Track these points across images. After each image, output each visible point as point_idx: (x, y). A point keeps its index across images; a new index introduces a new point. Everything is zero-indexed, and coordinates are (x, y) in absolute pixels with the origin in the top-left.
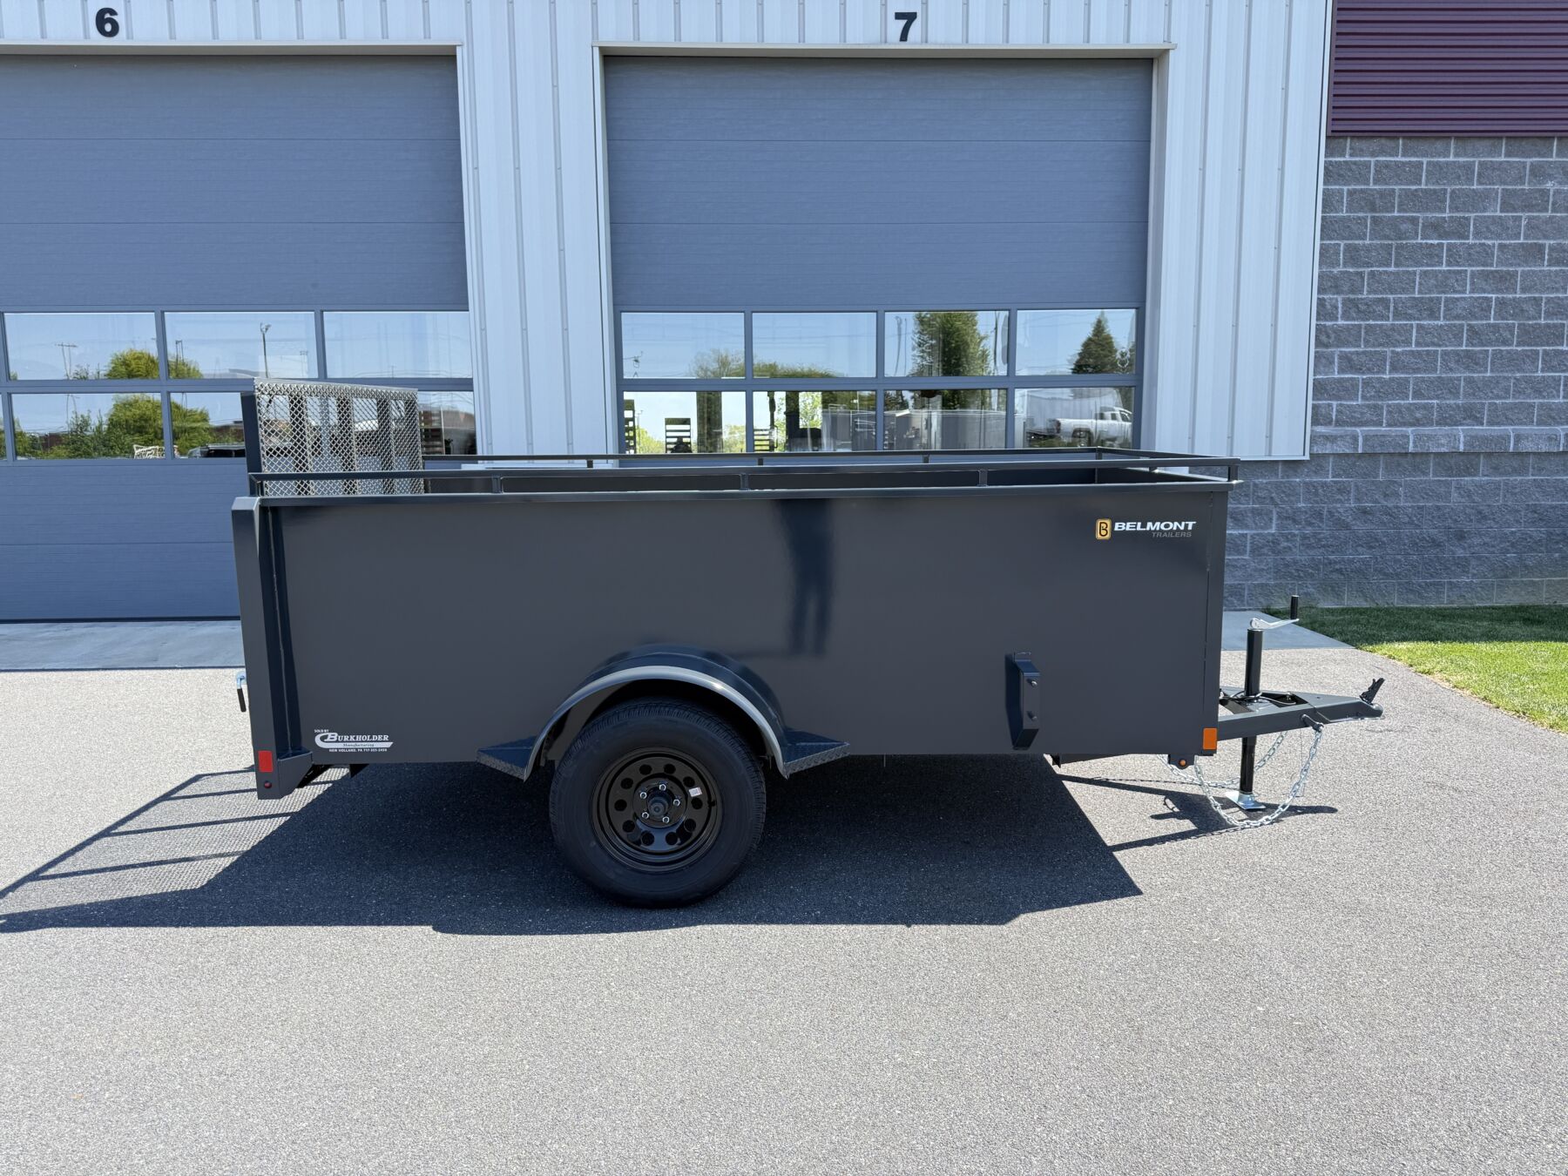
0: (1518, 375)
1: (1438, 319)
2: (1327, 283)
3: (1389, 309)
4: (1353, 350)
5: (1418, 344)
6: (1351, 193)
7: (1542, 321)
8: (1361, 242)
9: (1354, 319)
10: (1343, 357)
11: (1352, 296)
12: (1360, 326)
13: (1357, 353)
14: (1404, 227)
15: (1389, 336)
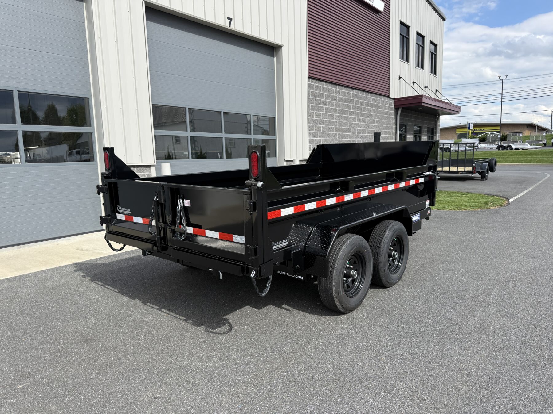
0: (335, 139)
1: (324, 125)
2: (310, 115)
3: (317, 122)
4: (313, 132)
5: (322, 131)
6: (312, 92)
7: (337, 127)
8: (313, 105)
9: (313, 124)
10: (312, 134)
11: (312, 118)
12: (314, 126)
13: (314, 132)
14: (319, 102)
15: (318, 129)
